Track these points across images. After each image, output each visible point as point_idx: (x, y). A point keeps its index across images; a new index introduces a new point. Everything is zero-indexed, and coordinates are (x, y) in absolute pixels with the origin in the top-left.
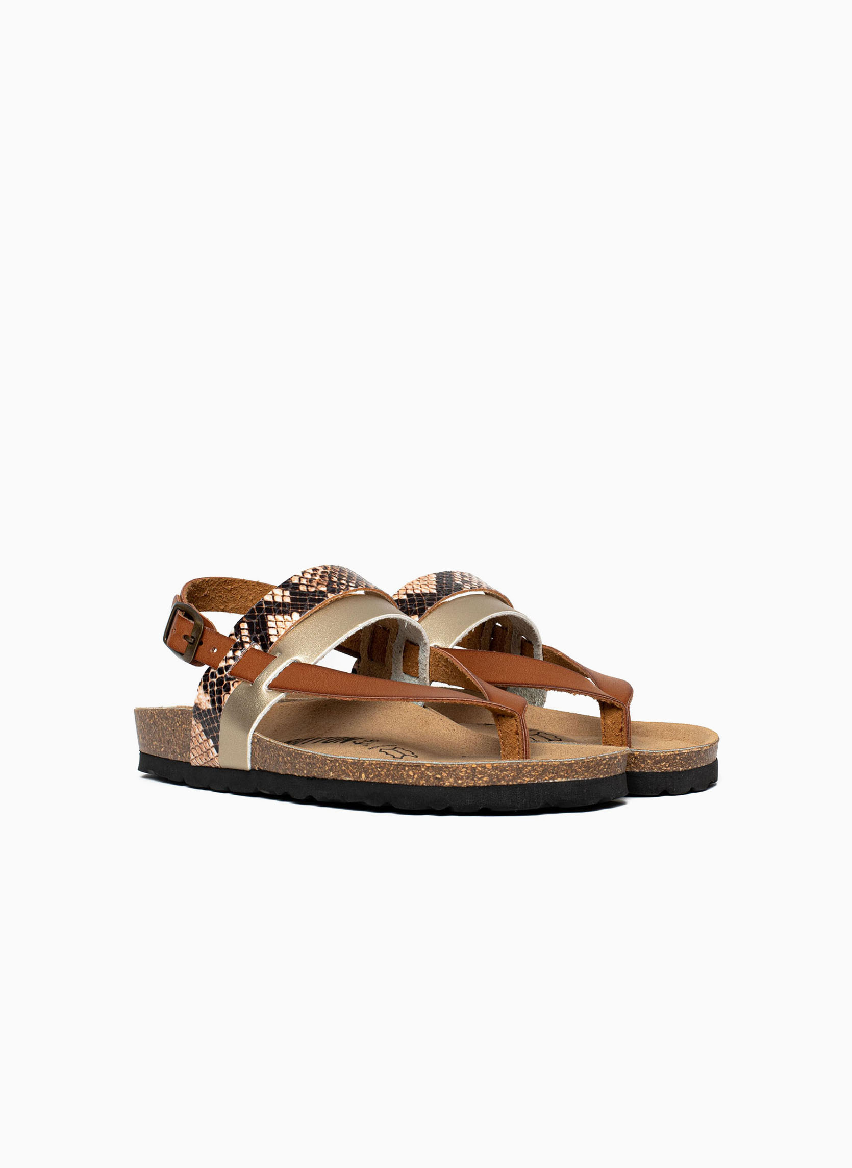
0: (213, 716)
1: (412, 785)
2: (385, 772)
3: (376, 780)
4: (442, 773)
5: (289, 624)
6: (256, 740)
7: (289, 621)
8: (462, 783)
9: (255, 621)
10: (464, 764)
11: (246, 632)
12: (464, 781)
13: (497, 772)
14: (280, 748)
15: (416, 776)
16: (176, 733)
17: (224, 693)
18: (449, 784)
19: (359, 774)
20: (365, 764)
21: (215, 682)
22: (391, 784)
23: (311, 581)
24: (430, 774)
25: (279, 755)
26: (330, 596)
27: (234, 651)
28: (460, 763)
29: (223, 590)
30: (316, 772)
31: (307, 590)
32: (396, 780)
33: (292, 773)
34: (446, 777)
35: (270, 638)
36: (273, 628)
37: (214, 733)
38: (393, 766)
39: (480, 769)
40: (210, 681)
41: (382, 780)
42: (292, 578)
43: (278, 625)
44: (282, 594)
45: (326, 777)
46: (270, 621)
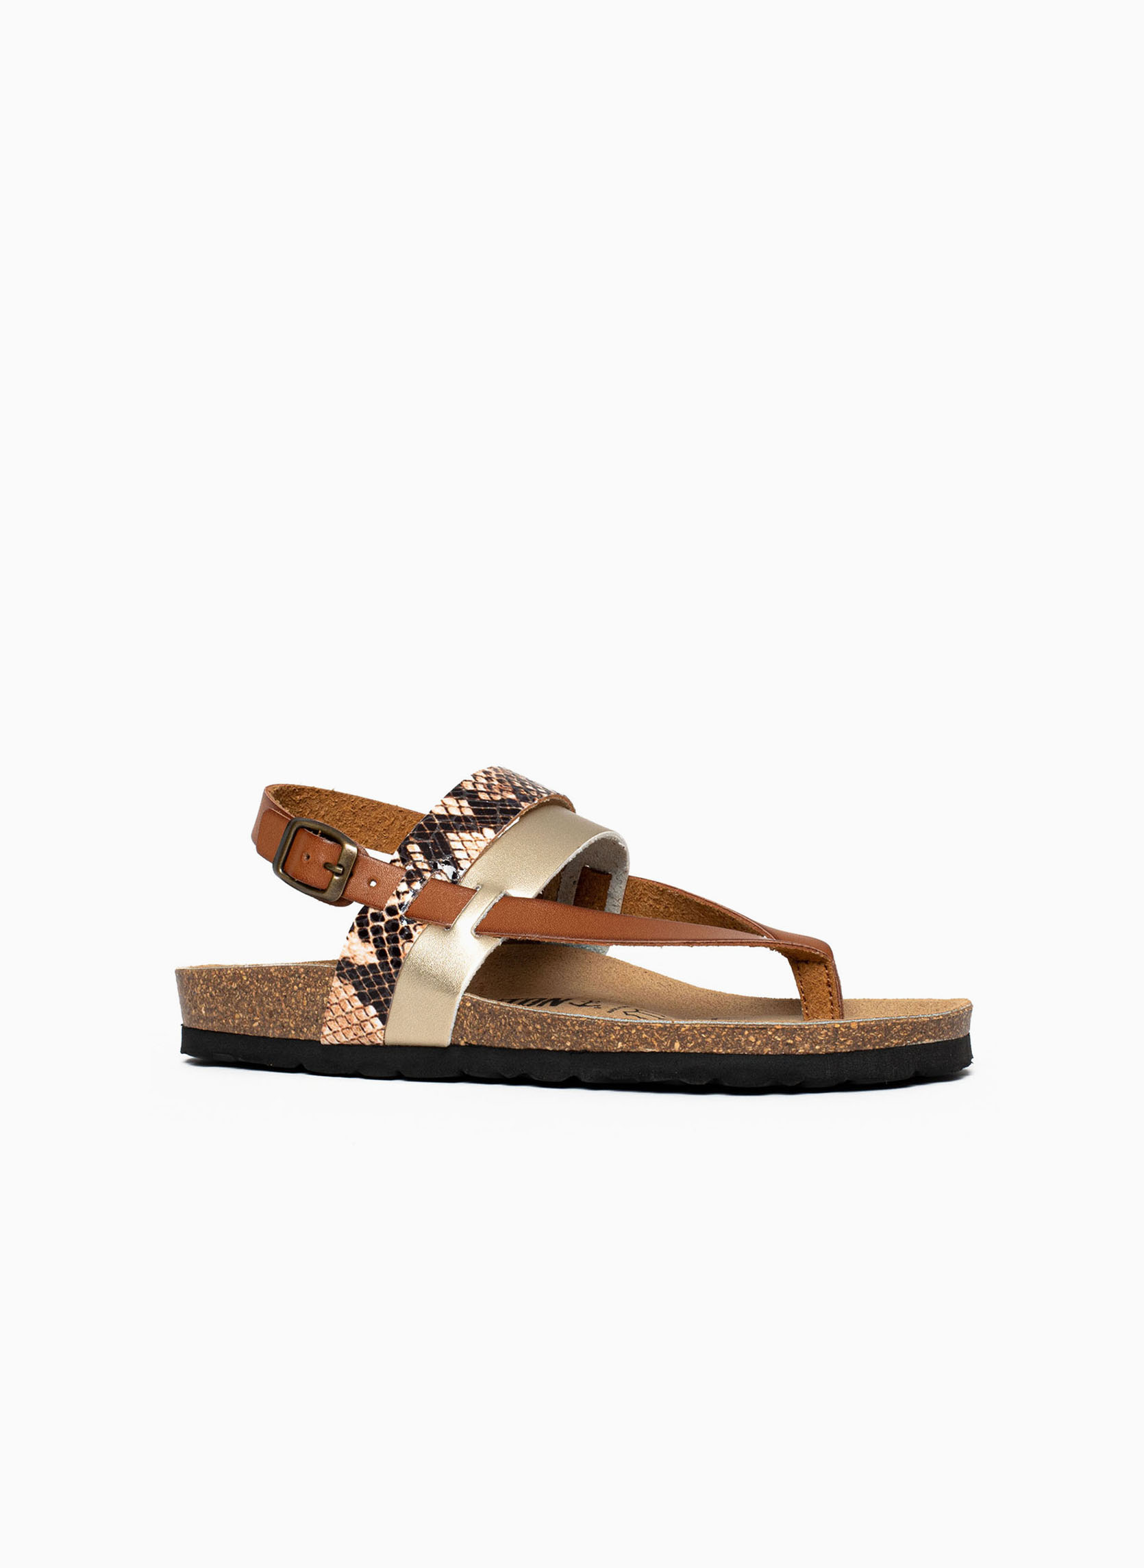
0: (381, 973)
1: (753, 1055)
2: (713, 1039)
3: (698, 1050)
4: (794, 1037)
5: (483, 845)
6: (469, 1004)
7: (481, 840)
8: (820, 1050)
9: (430, 841)
10: (825, 1024)
11: (419, 857)
12: (822, 1046)
13: (863, 1033)
14: (523, 1014)
15: (759, 1043)
16: (290, 1000)
17: (402, 941)
18: (803, 1051)
19: (671, 1043)
20: (683, 1029)
21: (383, 926)
22: (721, 1055)
23: (489, 786)
24: (779, 1039)
25: (518, 1023)
26: (525, 805)
27: (409, 884)
28: (819, 1023)
29: (290, 803)
30: (591, 1043)
31: (491, 798)
32: (729, 1048)
33: (540, 1046)
34: (800, 1042)
35: (459, 864)
36: (460, 850)
37: (381, 996)
38: (726, 1030)
39: (844, 1030)
40: (371, 926)
41: (707, 1050)
42: (462, 783)
43: (466, 846)
44: (458, 805)
45: (610, 1048)
46: (453, 841)
